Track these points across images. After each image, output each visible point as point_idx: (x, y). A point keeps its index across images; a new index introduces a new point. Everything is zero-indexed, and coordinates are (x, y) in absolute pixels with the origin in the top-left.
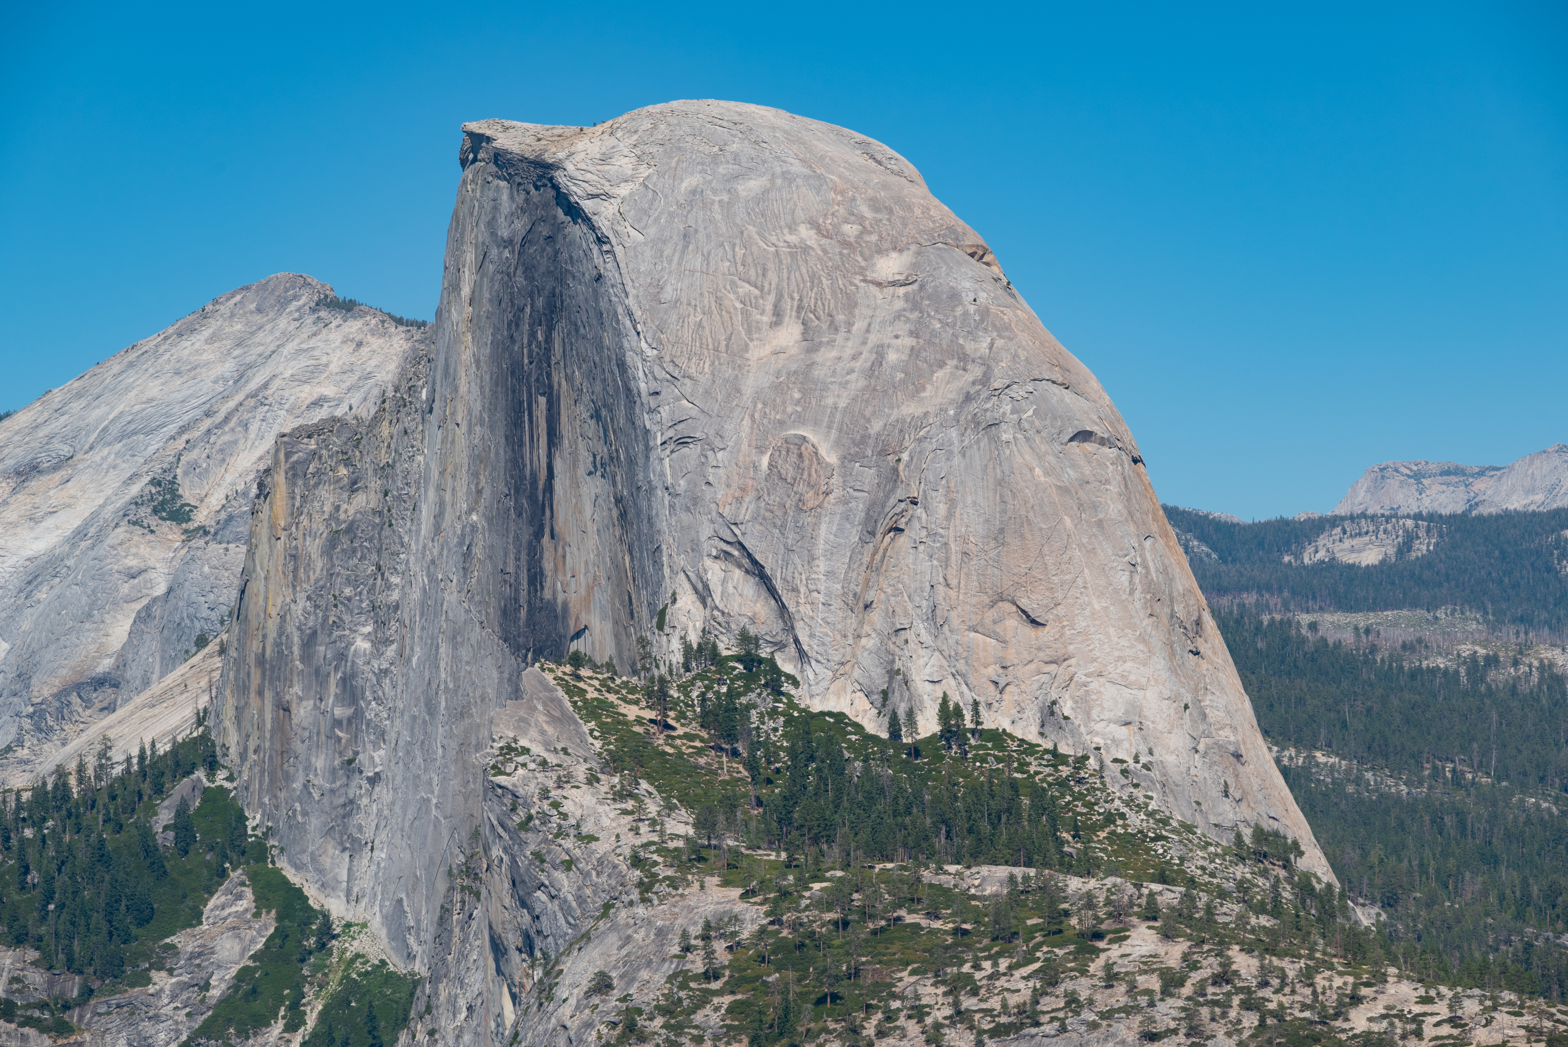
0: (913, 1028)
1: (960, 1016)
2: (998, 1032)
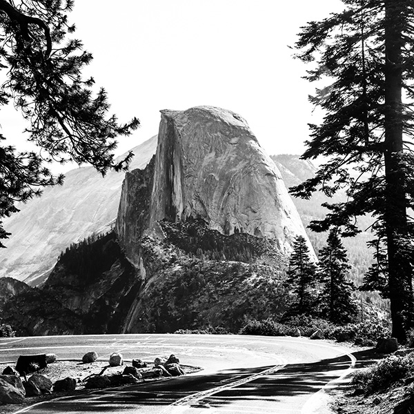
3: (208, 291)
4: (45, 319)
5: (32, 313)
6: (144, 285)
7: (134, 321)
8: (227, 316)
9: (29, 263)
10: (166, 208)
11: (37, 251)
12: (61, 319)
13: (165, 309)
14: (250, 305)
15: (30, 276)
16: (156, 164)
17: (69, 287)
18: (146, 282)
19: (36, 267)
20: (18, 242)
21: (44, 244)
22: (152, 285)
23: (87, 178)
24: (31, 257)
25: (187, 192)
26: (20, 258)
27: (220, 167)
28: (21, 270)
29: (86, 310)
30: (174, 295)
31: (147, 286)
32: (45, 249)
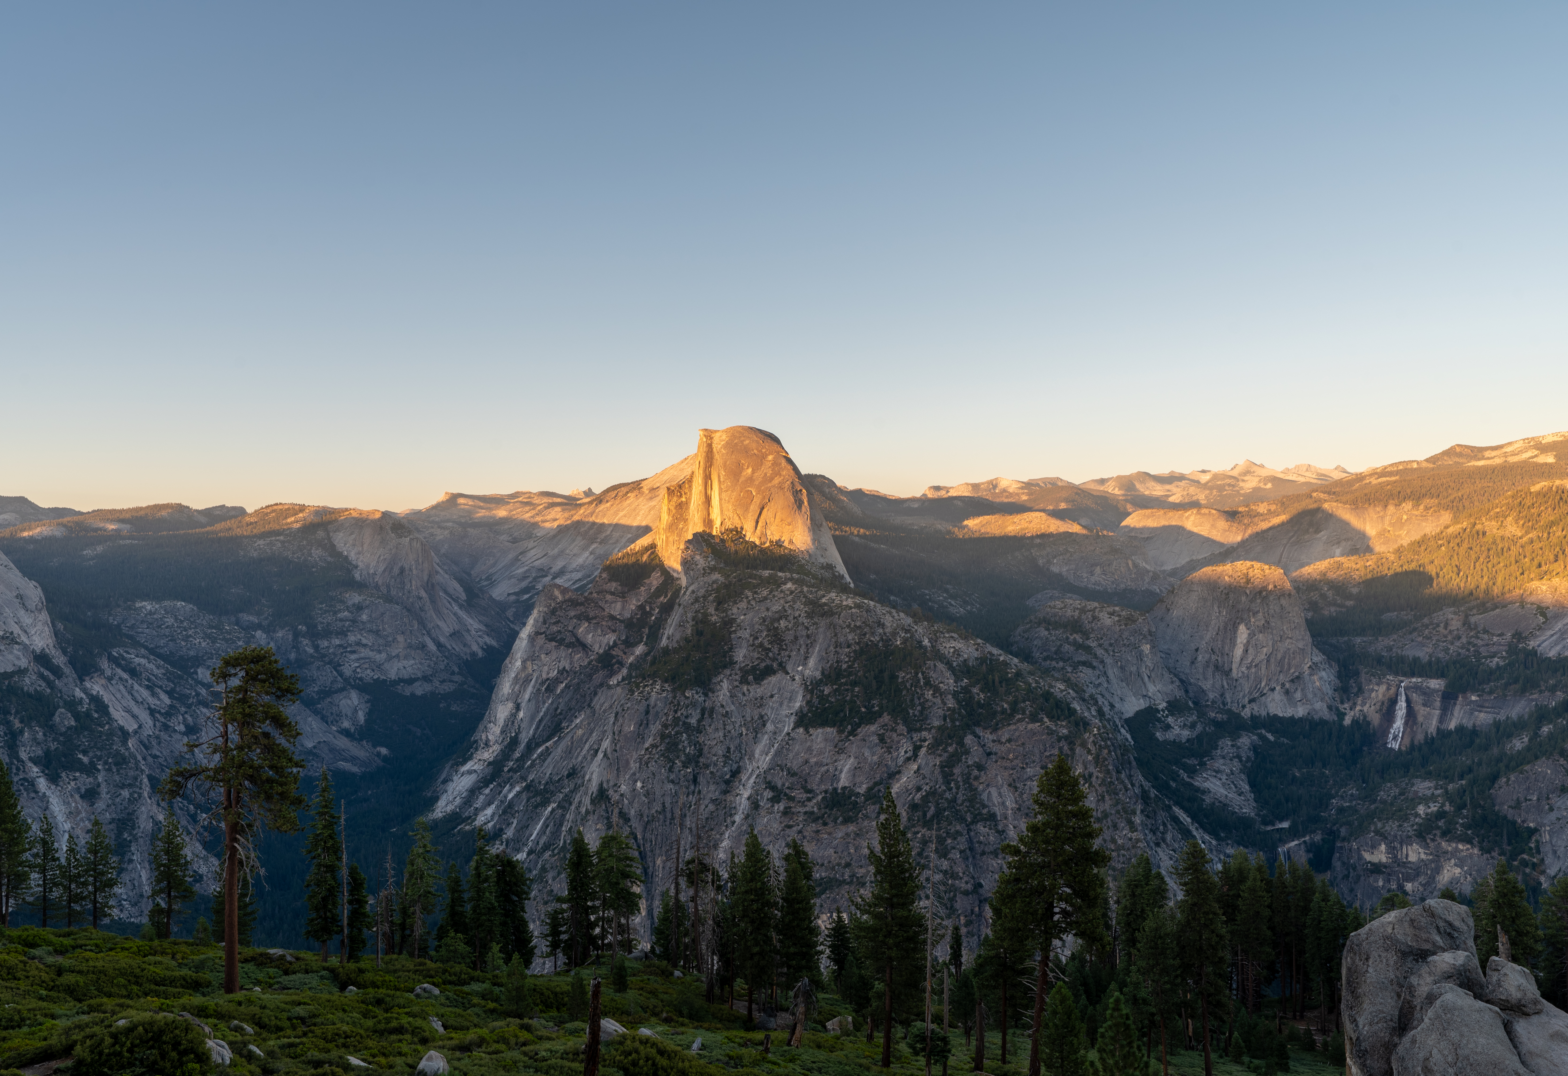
0: (745, 600)
1: (754, 599)
2: (760, 601)
3: (747, 598)
4: (590, 623)
5: (578, 617)
6: (685, 592)
7: (676, 625)
8: (764, 621)
9: (572, 572)
10: (704, 521)
11: (580, 560)
12: (604, 623)
13: (706, 615)
14: (786, 611)
15: (574, 583)
16: (694, 479)
17: (612, 594)
18: (687, 589)
19: (578, 575)
20: (562, 552)
21: (587, 554)
22: (693, 592)
23: (627, 493)
24: (574, 566)
25: (724, 506)
26: (564, 567)
27: (757, 483)
28: (565, 578)
29: (627, 615)
30: (714, 601)
31: (688, 593)
32: (587, 558)
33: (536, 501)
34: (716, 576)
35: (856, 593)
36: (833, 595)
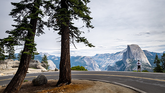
10: (129, 57)
16: (127, 52)
25: (131, 55)
27: (136, 52)
28: (111, 65)
30: (130, 68)
31: (127, 67)
32: (114, 62)
33: (107, 55)
34: (130, 65)
35: (152, 67)
36: (148, 67)
